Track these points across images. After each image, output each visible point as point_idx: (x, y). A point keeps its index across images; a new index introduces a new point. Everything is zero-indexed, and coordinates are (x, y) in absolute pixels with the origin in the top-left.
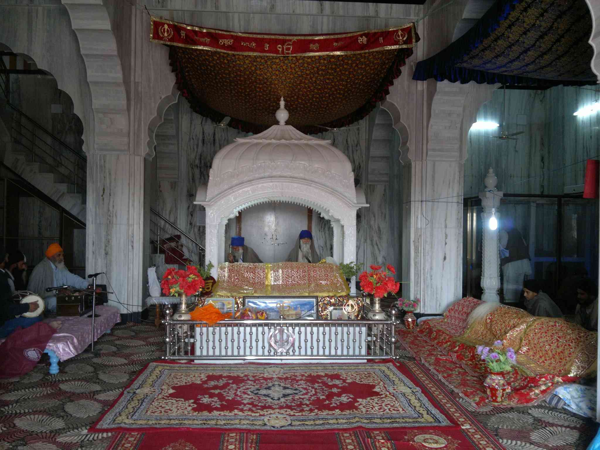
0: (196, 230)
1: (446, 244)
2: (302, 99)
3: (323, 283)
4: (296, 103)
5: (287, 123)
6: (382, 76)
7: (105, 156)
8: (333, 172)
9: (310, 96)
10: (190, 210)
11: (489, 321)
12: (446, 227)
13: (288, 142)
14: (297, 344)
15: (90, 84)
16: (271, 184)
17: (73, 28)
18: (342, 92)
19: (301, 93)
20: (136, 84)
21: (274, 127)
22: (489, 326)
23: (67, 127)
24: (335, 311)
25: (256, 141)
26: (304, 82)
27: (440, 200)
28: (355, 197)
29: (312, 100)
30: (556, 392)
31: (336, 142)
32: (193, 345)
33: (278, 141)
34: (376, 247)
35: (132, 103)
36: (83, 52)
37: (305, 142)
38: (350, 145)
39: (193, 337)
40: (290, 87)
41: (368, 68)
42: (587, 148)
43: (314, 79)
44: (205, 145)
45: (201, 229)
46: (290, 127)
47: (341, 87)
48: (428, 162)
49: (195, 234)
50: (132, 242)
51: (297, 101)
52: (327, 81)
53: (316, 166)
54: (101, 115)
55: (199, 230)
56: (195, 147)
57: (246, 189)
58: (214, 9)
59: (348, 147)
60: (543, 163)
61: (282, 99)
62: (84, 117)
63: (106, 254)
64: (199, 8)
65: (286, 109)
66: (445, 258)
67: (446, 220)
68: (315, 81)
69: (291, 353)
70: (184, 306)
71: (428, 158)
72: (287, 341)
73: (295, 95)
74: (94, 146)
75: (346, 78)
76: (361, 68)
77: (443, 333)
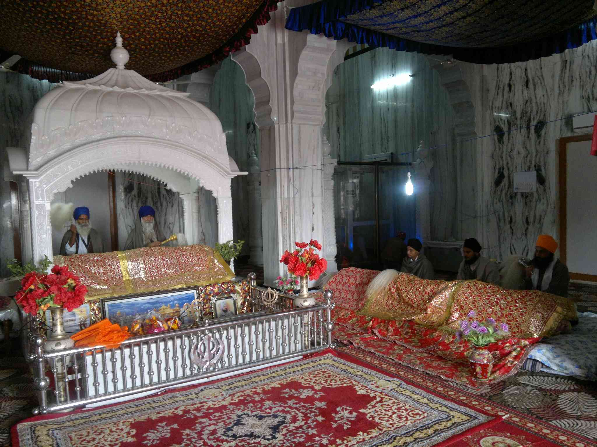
1: (313, 213)
2: (146, 38)
3: (199, 269)
4: (137, 42)
5: (128, 66)
6: (244, 21)
9: (158, 35)
11: (393, 290)
12: (313, 196)
13: (135, 91)
14: (226, 353)
16: (125, 146)
18: (197, 35)
19: (147, 29)
21: (111, 71)
22: (395, 295)
24: (219, 302)
25: (91, 87)
26: (157, 15)
27: (306, 168)
28: (228, 163)
29: (159, 41)
30: (531, 356)
33: (123, 90)
37: (158, 93)
40: (135, 19)
41: (235, 8)
42: (384, 121)
43: (169, 13)
46: (133, 74)
47: (198, 28)
48: (294, 125)
51: (139, 40)
52: (185, 18)
57: (90, 153)
60: (339, 133)
61: (119, 34)
65: (126, 48)
66: (313, 229)
67: (312, 189)
68: (171, 15)
69: (220, 366)
70: (59, 329)
71: (293, 121)
73: (139, 31)
75: (208, 17)
76: (227, 6)
77: (341, 308)
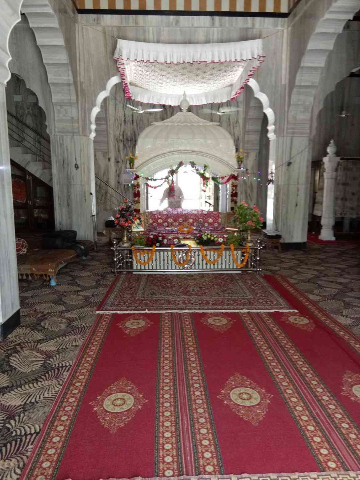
0: (122, 187)
1: (298, 195)
7: (63, 136)
8: (220, 146)
10: (118, 172)
12: (298, 183)
13: (189, 124)
14: (197, 262)
15: (50, 84)
16: (178, 156)
17: (38, 44)
20: (82, 83)
23: (26, 112)
31: (221, 121)
32: (131, 263)
34: (249, 197)
35: (80, 98)
36: (44, 61)
37: (201, 124)
38: (231, 123)
39: (131, 258)
44: (126, 124)
45: (126, 187)
46: (190, 114)
48: (288, 137)
49: (121, 190)
50: (85, 197)
53: (209, 142)
54: (58, 107)
55: (124, 187)
56: (119, 125)
57: (161, 160)
58: (134, 25)
59: (230, 124)
62: (46, 108)
63: (68, 205)
64: (124, 24)
66: (296, 205)
67: (298, 178)
69: (193, 268)
70: (125, 238)
71: (288, 135)
72: (191, 260)
74: (55, 129)
